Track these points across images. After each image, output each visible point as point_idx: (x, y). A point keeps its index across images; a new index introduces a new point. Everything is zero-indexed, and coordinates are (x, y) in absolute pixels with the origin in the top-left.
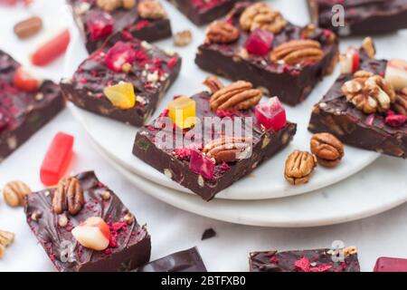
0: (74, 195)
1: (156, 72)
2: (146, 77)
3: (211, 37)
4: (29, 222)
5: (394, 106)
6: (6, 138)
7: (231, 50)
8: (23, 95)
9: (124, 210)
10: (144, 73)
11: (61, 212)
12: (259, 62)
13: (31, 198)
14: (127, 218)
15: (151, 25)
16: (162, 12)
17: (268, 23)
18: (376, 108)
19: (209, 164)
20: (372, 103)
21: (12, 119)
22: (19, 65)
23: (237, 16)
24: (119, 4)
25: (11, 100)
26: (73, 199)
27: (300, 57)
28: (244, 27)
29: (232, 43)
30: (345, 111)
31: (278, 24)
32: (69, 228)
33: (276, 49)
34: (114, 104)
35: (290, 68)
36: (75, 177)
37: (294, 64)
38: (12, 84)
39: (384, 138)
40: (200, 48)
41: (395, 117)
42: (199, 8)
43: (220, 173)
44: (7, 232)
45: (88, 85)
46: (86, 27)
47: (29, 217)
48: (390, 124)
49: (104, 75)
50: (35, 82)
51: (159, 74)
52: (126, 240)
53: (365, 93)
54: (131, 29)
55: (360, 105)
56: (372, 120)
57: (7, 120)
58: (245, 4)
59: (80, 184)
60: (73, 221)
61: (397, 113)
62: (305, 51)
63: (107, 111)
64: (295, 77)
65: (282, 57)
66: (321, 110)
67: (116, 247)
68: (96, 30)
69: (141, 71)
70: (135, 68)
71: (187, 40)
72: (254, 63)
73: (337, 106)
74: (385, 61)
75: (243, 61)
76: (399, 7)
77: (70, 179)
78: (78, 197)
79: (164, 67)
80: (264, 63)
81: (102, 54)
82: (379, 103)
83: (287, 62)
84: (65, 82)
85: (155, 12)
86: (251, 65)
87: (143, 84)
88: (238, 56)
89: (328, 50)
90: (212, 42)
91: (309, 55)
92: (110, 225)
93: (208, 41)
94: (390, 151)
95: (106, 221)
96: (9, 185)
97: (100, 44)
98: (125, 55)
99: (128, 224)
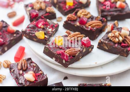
0: (25, 64)
1: (51, 29)
2: (48, 30)
3: (68, 19)
4: (10, 73)
5: (124, 41)
6: (4, 47)
7: (74, 23)
8: (10, 34)
9: (40, 70)
10: (48, 29)
11: (21, 70)
12: (83, 27)
13: (11, 65)
14: (41, 72)
15: (50, 15)
16: (53, 11)
17: (86, 15)
18: (118, 41)
19: (67, 56)
20: (117, 40)
21: (6, 41)
22: (9, 25)
23: (76, 13)
24: (40, 8)
25: (6, 36)
26: (24, 66)
27: (95, 26)
28: (78, 16)
29: (75, 21)
30: (109, 42)
31: (89, 16)
32: (23, 75)
33: (88, 23)
34: (38, 38)
35: (92, 29)
36: (25, 59)
37: (93, 28)
38: (6, 31)
39: (120, 51)
40: (65, 22)
41: (124, 44)
42: (65, 10)
43: (70, 59)
44: (4, 75)
45: (30, 32)
46: (30, 14)
47: (10, 71)
48: (122, 47)
49: (35, 29)
50: (14, 31)
52: (40, 79)
53: (115, 37)
54: (44, 16)
55: (113, 40)
56: (117, 45)
57: (5, 42)
58: (79, 9)
59: (27, 61)
60: (24, 72)
61: (125, 43)
62: (97, 24)
63: (36, 40)
64: (94, 31)
65: (90, 25)
66: (101, 42)
67: (37, 81)
68: (33, 15)
69: (47, 28)
70: (45, 27)
71: (61, 20)
72: (81, 27)
73: (106, 40)
74: (121, 28)
75: (78, 26)
76: (126, 12)
77: (24, 60)
78: (26, 65)
79: (54, 27)
80: (84, 27)
81: (35, 23)
82: (119, 40)
83: (91, 27)
84: (23, 30)
85: (51, 10)
86: (80, 27)
87: (47, 32)
88: (76, 25)
89: (104, 24)
90: (68, 20)
91: (98, 25)
92: (36, 74)
93: (67, 20)
94: (122, 54)
95: (34, 72)
96: (4, 61)
97: (34, 20)
98: (42, 23)
99: (41, 74)
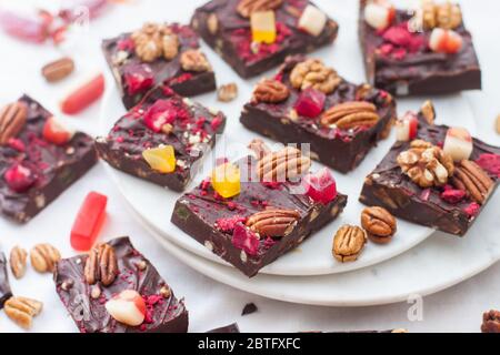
0: (108, 264)
1: (198, 133)
2: (187, 139)
3: (259, 95)
4: (58, 292)
5: (452, 180)
6: (35, 196)
7: (280, 111)
8: (53, 148)
9: (160, 281)
10: (186, 134)
11: (94, 284)
12: (309, 126)
13: (61, 265)
14: (163, 290)
15: (195, 78)
16: (206, 64)
17: (321, 81)
18: (433, 182)
19: (253, 239)
20: (428, 176)
21: (42, 175)
22: (51, 115)
23: (287, 71)
24: (160, 54)
25: (40, 154)
26: (107, 268)
27: (354, 121)
28: (294, 85)
29: (280, 102)
30: (399, 183)
31: (332, 82)
32: (102, 300)
33: (328, 112)
34: (153, 167)
35: (341, 134)
36: (108, 243)
37: (347, 129)
38: (41, 136)
39: (440, 215)
40: (246, 107)
41: (453, 192)
42: (246, 60)
43: (264, 248)
44: (36, 301)
45: (125, 145)
46: (123, 79)
47: (59, 286)
48: (446, 200)
49: (142, 135)
50: (66, 134)
51: (202, 136)
52: (163, 315)
53: (421, 165)
54: (172, 83)
55: (415, 178)
56: (427, 194)
57: (36, 176)
58: (297, 58)
59: (114, 251)
60: (107, 293)
61: (455, 187)
62: (359, 115)
63: (144, 174)
64: (348, 144)
65: (334, 121)
66: (374, 182)
67: (151, 322)
68: (135, 83)
69: (182, 132)
70: (177, 128)
71: (232, 95)
72: (304, 126)
73: (391, 178)
74: (445, 128)
75: (292, 124)
76: (463, 67)
77: (103, 246)
78: (111, 266)
79: (208, 127)
80: (314, 126)
81: (141, 111)
82: (436, 177)
83: (339, 127)
84: (100, 140)
85: (199, 64)
86: (300, 128)
87: (185, 147)
88: (286, 118)
89: (384, 113)
90: (259, 101)
91: (363, 119)
92: (146, 298)
93: (254, 99)
94: (444, 227)
95: (141, 293)
96: (36, 248)
97: (138, 98)
98: (166, 114)
99: (165, 297)
